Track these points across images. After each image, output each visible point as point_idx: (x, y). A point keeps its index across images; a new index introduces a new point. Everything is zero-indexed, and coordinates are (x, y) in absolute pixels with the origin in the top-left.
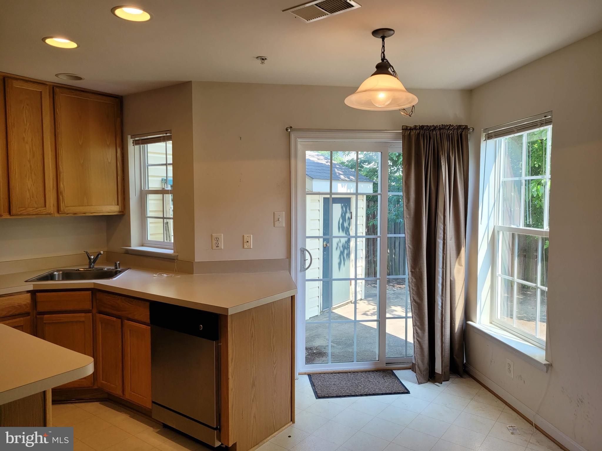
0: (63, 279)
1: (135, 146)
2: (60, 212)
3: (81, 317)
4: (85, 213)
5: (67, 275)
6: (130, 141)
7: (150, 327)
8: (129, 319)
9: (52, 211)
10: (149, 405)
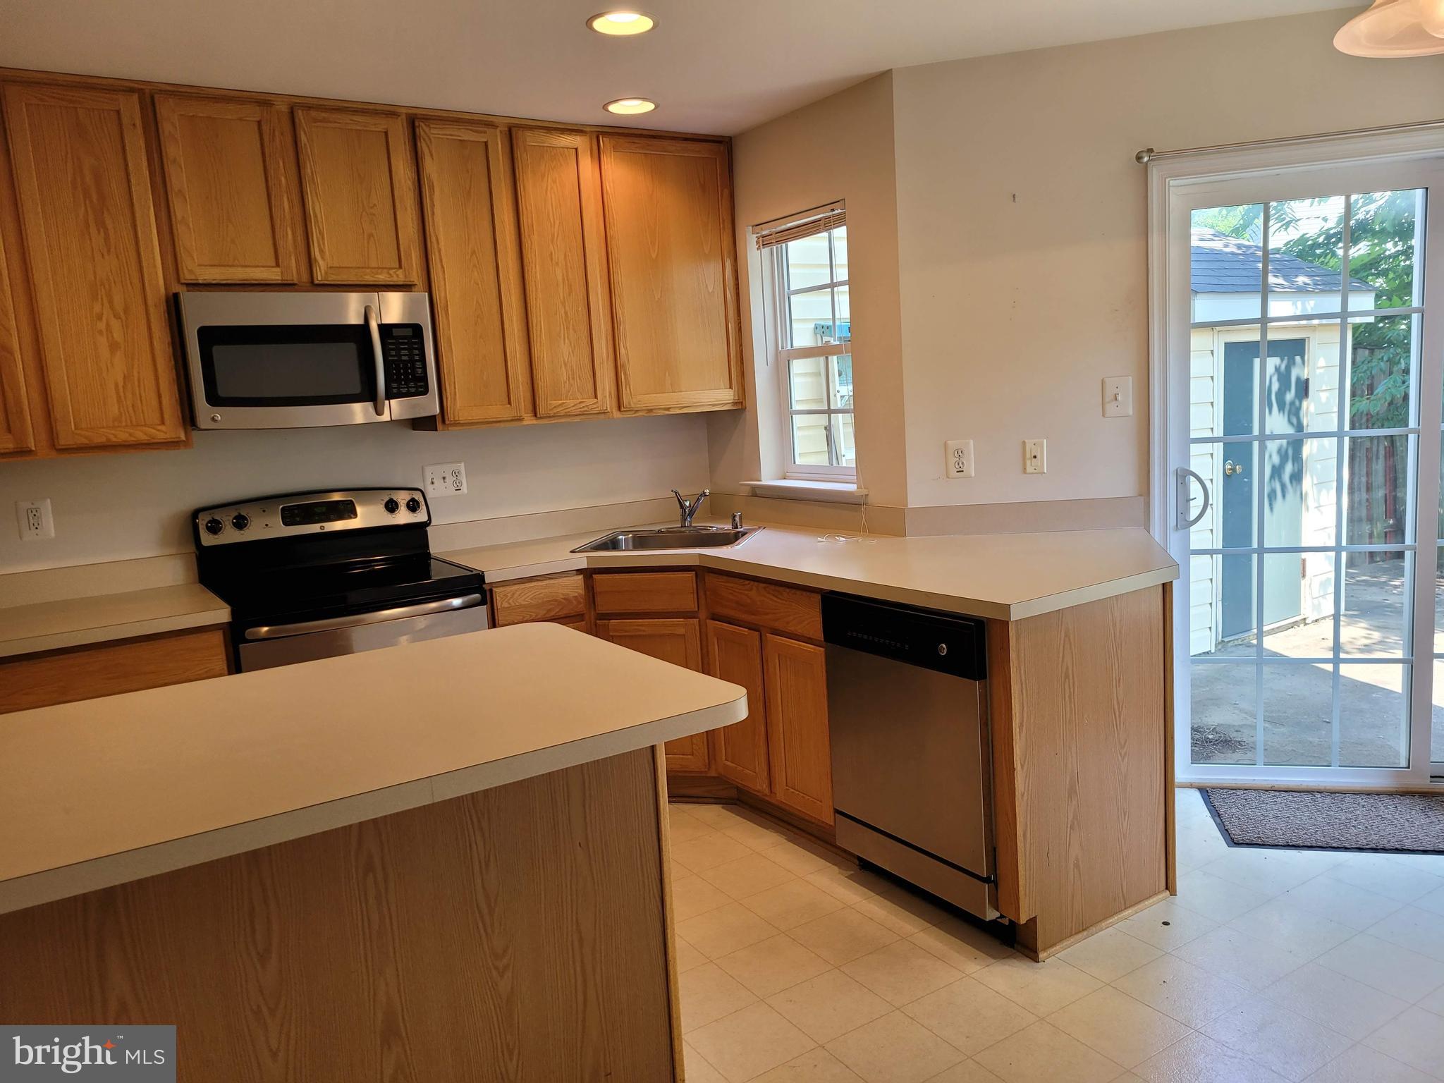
0: (636, 548)
1: (763, 250)
2: (623, 409)
3: (678, 626)
4: (668, 409)
5: (641, 541)
6: (752, 239)
7: (822, 649)
8: (776, 632)
9: (608, 407)
10: (828, 818)
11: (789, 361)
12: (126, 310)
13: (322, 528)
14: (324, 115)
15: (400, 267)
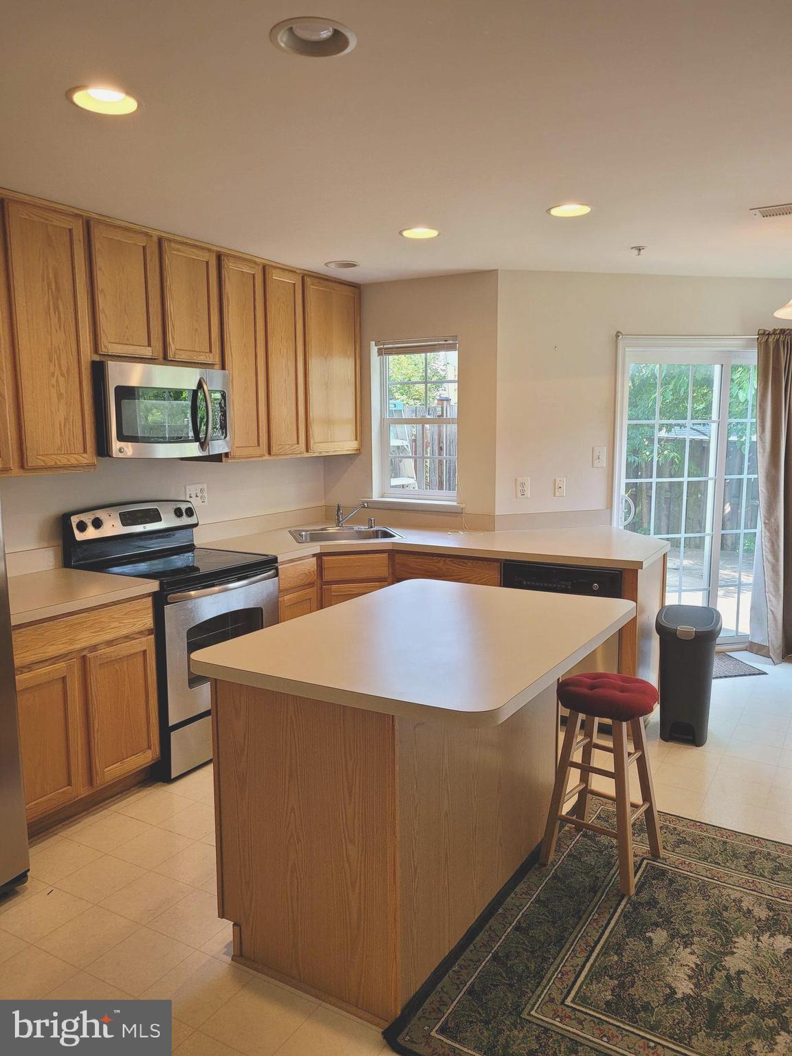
1: (382, 357)
2: (308, 451)
6: (374, 350)
11: (389, 426)
12: (68, 371)
13: (144, 527)
14: (178, 246)
15: (211, 351)
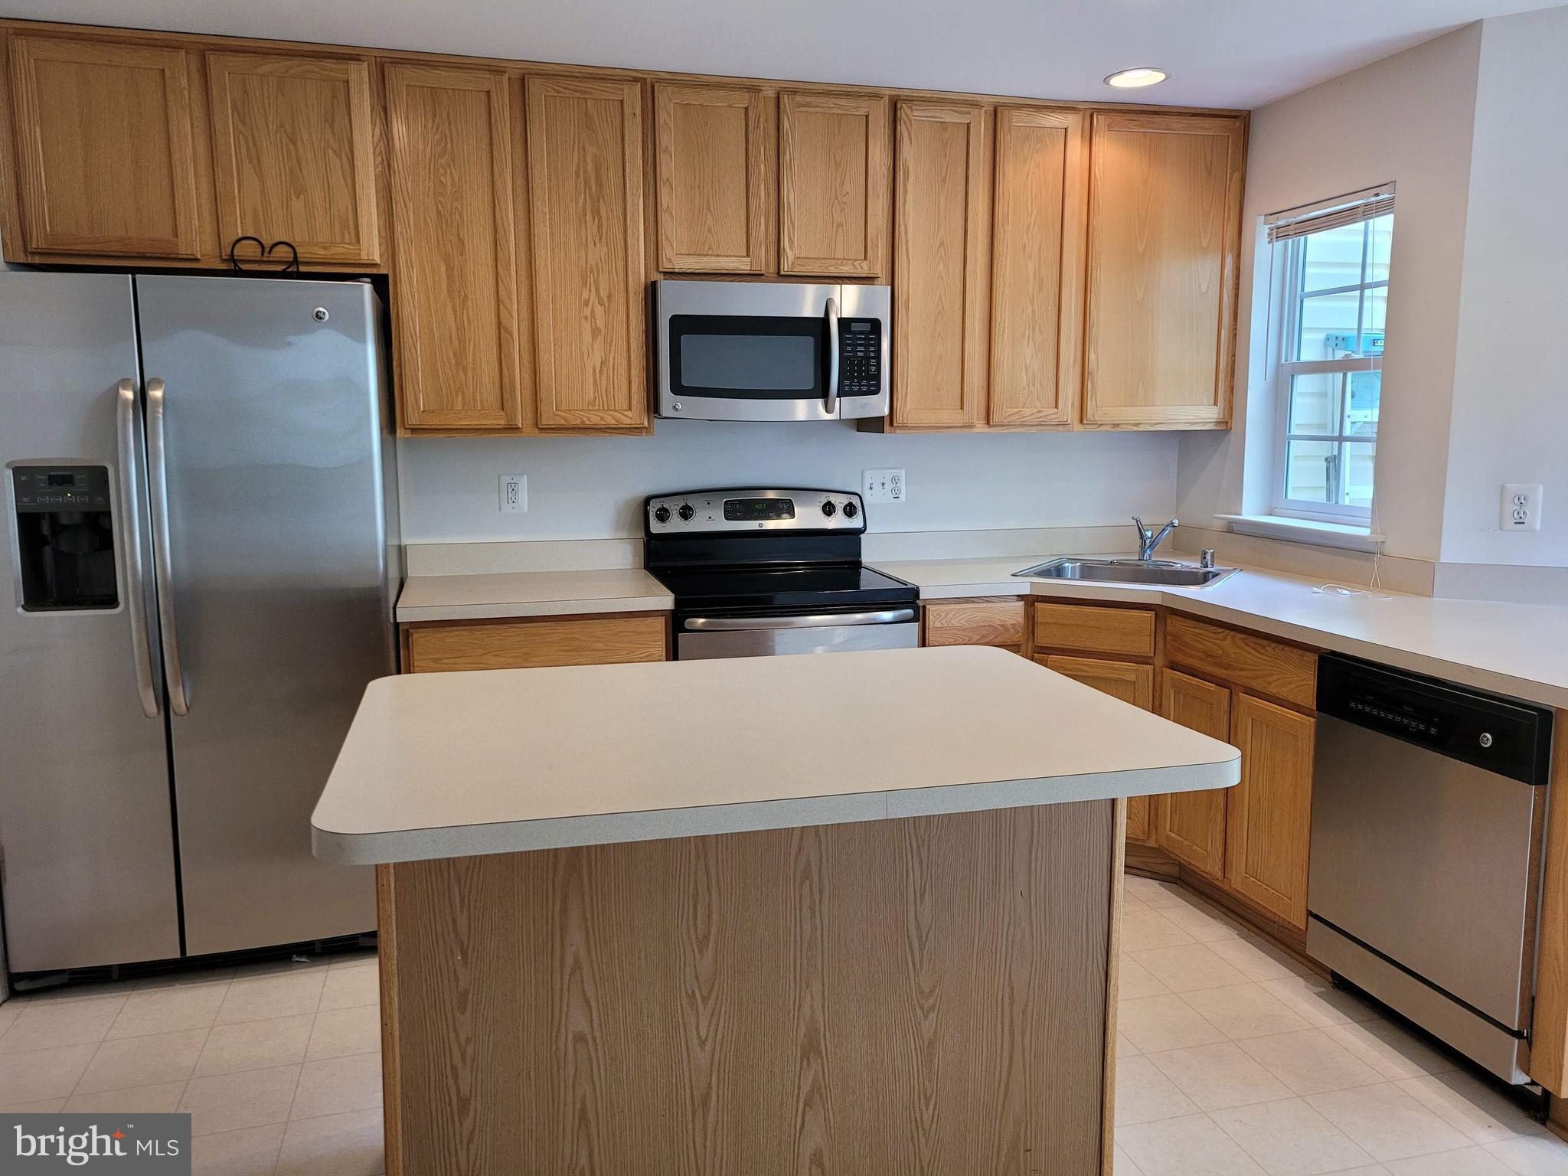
0: (1083, 577)
1: (1275, 243)
2: (1085, 422)
3: (1129, 671)
4: (1138, 425)
5: (1089, 571)
6: (1262, 231)
7: (1313, 720)
8: (1252, 692)
9: (1069, 419)
10: (1297, 919)
11: (1293, 376)
12: (609, 297)
13: (761, 525)
14: (808, 99)
15: (866, 258)
